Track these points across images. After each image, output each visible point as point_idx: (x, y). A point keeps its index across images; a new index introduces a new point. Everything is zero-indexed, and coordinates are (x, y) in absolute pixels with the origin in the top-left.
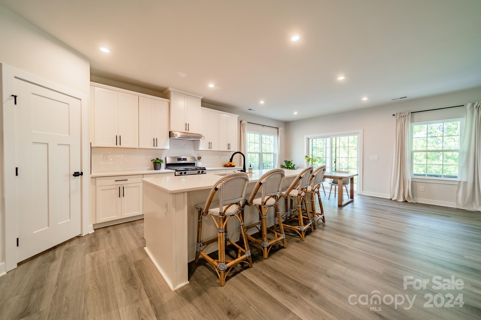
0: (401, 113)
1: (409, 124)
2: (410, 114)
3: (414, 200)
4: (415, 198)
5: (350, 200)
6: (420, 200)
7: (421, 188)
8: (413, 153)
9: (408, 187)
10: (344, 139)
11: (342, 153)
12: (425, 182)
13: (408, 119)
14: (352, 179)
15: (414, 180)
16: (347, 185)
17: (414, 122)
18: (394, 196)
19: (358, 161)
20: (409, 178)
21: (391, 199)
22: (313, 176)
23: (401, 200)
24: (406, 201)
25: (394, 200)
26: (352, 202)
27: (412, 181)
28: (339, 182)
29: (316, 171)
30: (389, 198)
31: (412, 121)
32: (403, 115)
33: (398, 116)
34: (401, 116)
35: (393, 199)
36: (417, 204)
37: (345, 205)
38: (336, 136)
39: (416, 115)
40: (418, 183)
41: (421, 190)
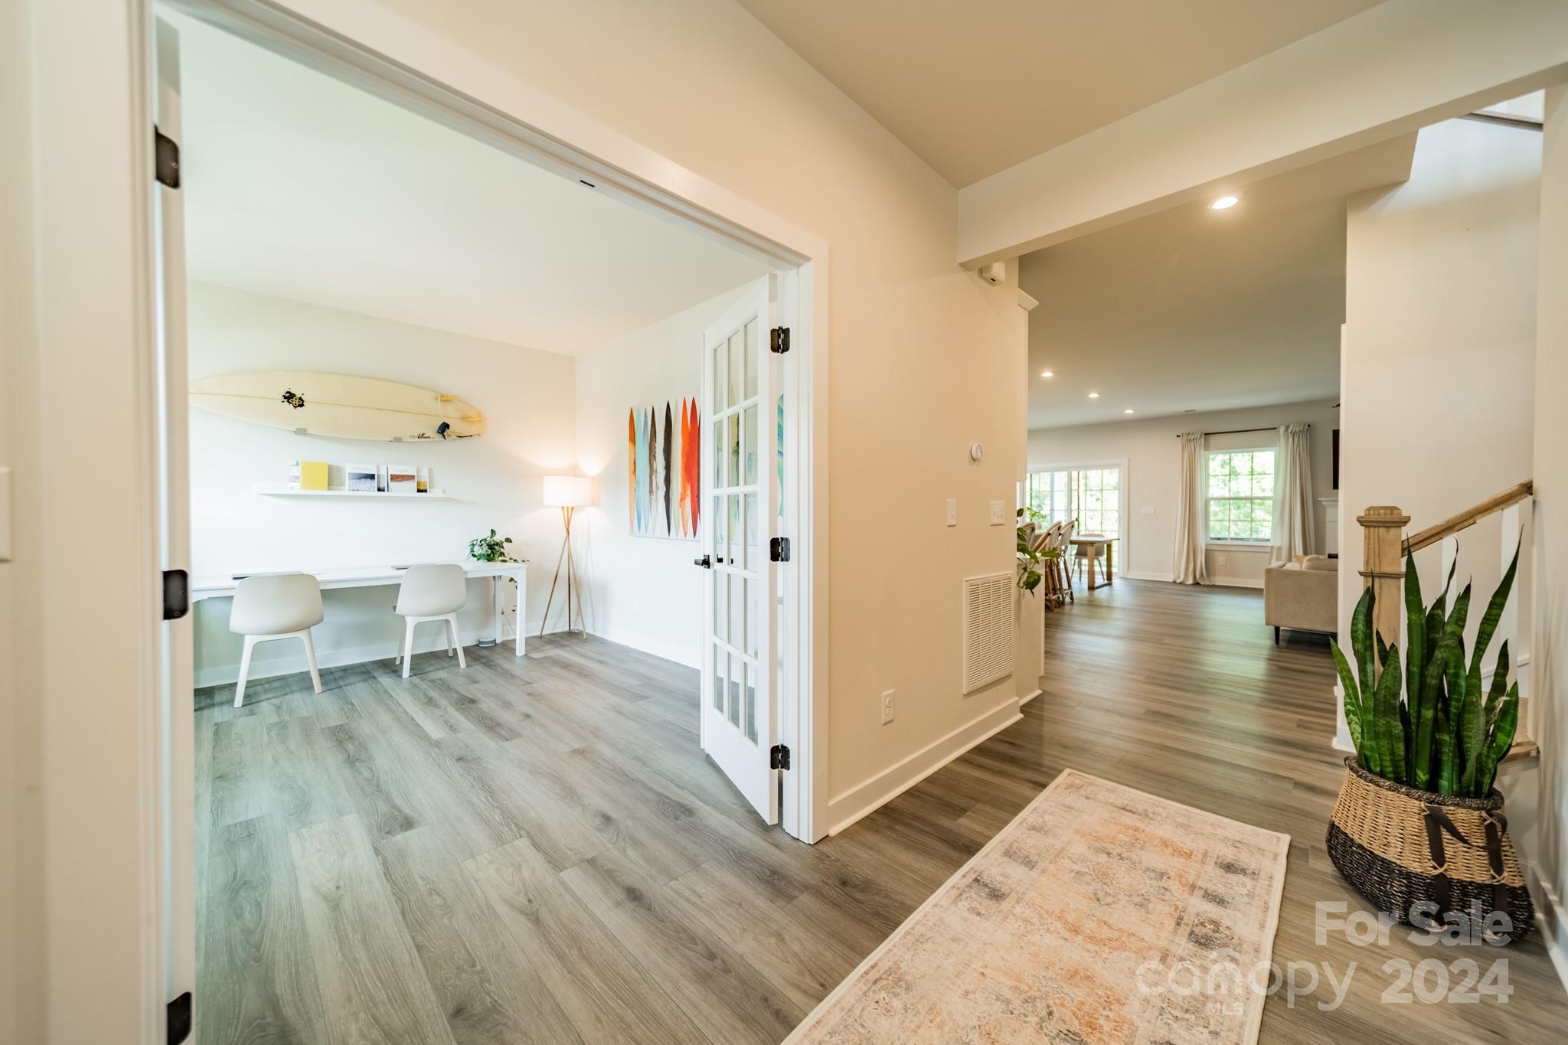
0: (1189, 434)
1: (1201, 453)
2: (1203, 436)
3: (1210, 582)
4: (1212, 578)
5: (1106, 582)
6: (1220, 581)
7: (1220, 559)
8: (1209, 502)
9: (1201, 559)
10: (1094, 476)
11: (1089, 503)
12: (1227, 550)
13: (1200, 445)
14: (1109, 546)
15: (1210, 548)
16: (1101, 558)
17: (1208, 450)
18: (1179, 577)
19: (1119, 517)
20: (1202, 544)
21: (1175, 582)
22: (1060, 534)
23: (1190, 581)
24: (1198, 584)
25: (1180, 583)
26: (1110, 584)
27: (1206, 550)
28: (1090, 550)
29: (1065, 527)
30: (1171, 581)
31: (1207, 447)
32: (1192, 438)
33: (1185, 439)
34: (1188, 439)
35: (1178, 582)
36: (1214, 586)
37: (1098, 588)
38: (1079, 469)
39: (1212, 437)
40: (1216, 553)
41: (1220, 563)
